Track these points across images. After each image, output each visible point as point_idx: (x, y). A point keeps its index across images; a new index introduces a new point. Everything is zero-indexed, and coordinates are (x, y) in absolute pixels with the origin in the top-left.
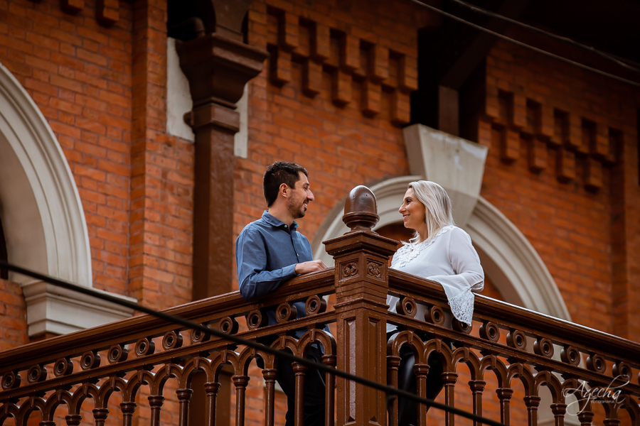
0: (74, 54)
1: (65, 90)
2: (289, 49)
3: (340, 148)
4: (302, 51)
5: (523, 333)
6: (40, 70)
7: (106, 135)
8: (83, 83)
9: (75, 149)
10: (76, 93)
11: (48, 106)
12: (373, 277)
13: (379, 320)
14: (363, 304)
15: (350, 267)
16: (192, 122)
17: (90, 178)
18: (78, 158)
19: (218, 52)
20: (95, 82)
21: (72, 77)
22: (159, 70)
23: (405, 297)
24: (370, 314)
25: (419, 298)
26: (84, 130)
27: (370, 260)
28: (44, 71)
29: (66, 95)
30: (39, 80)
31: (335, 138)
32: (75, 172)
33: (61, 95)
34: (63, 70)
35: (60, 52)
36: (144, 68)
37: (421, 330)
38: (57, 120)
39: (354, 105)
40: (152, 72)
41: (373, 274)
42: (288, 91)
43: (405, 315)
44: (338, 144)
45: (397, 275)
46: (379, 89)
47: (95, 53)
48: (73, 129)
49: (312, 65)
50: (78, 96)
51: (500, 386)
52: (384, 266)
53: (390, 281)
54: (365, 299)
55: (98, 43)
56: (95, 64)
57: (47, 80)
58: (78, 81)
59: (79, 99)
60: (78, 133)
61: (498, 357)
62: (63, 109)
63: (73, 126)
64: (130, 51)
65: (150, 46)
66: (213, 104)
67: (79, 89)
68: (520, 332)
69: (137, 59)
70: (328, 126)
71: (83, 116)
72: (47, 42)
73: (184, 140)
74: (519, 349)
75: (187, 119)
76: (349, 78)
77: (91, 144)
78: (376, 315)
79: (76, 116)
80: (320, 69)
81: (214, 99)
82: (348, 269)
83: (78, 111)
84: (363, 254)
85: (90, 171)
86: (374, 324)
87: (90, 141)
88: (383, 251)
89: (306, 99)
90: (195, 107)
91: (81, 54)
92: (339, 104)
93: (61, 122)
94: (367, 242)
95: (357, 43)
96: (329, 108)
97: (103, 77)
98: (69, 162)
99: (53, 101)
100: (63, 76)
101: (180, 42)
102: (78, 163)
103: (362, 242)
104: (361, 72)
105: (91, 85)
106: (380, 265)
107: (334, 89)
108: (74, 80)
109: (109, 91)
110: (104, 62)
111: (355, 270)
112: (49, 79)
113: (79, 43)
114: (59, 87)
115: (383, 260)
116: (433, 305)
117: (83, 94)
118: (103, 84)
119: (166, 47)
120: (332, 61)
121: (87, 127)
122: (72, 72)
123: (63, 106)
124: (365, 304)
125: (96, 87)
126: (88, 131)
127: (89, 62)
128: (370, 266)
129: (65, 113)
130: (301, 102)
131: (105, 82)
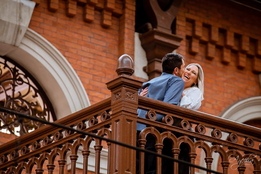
0: (89, 41)
1: (85, 57)
2: (198, 38)
3: (225, 84)
4: (205, 39)
5: (220, 130)
6: (72, 48)
7: (105, 77)
8: (94, 54)
9: (89, 84)
10: (90, 58)
11: (76, 64)
12: (129, 99)
13: (132, 121)
14: (123, 113)
15: (118, 95)
16: (147, 71)
17: (97, 97)
18: (91, 88)
19: (157, 37)
20: (100, 53)
21: (89, 51)
22: (130, 47)
23: (150, 110)
24: (127, 117)
25: (158, 111)
26: (94, 75)
27: (127, 91)
28: (75, 49)
29: (85, 60)
30: (72, 53)
31: (223, 79)
32: (90, 94)
33: (83, 59)
34: (83, 48)
35: (82, 40)
36: (123, 47)
37: (159, 127)
38: (81, 71)
39: (232, 64)
40: (127, 48)
41: (129, 98)
42: (198, 57)
43: (149, 119)
44: (224, 81)
45: (144, 99)
46: (245, 56)
47: (100, 40)
48: (88, 75)
49: (210, 45)
50: (91, 60)
51: (206, 156)
52: (136, 94)
53: (139, 101)
54: (124, 110)
55: (102, 36)
56: (100, 45)
57: (76, 53)
58: (92, 53)
59: (92, 61)
60: (91, 76)
61: (205, 142)
62: (84, 65)
63: (89, 73)
64: (118, 39)
65: (126, 36)
66: (156, 62)
67: (92, 56)
68: (218, 130)
69: (120, 43)
70: (219, 73)
71: (94, 69)
72: (76, 36)
73: (143, 79)
74: (217, 138)
75: (144, 69)
76: (229, 51)
77: (98, 81)
78: (130, 118)
79: (90, 69)
80: (214, 47)
81: (156, 59)
82: (117, 96)
83: (91, 66)
84: (123, 87)
85: (97, 94)
86: (129, 123)
87: (97, 80)
88: (135, 86)
89: (208, 61)
90: (149, 64)
91: (93, 40)
92: (225, 63)
93: (83, 72)
94: (125, 81)
95: (233, 35)
96: (220, 65)
97: (104, 51)
98: (86, 90)
99: (79, 62)
100: (84, 51)
101: (141, 34)
102: (91, 90)
103: (122, 81)
104: (236, 48)
105: (98, 55)
106: (134, 93)
107: (222, 56)
108: (90, 52)
109: (107, 57)
110: (104, 44)
111: (120, 96)
112: (77, 52)
113: (92, 36)
114: (82, 56)
115: (135, 91)
116: (167, 115)
117: (94, 59)
118: (104, 54)
119: (134, 37)
120: (220, 43)
121: (96, 74)
122: (88, 49)
123: (84, 64)
124: (124, 112)
125: (100, 56)
126: (96, 76)
127: (97, 45)
128: (128, 94)
129: (85, 68)
130: (205, 62)
131: (105, 53)
